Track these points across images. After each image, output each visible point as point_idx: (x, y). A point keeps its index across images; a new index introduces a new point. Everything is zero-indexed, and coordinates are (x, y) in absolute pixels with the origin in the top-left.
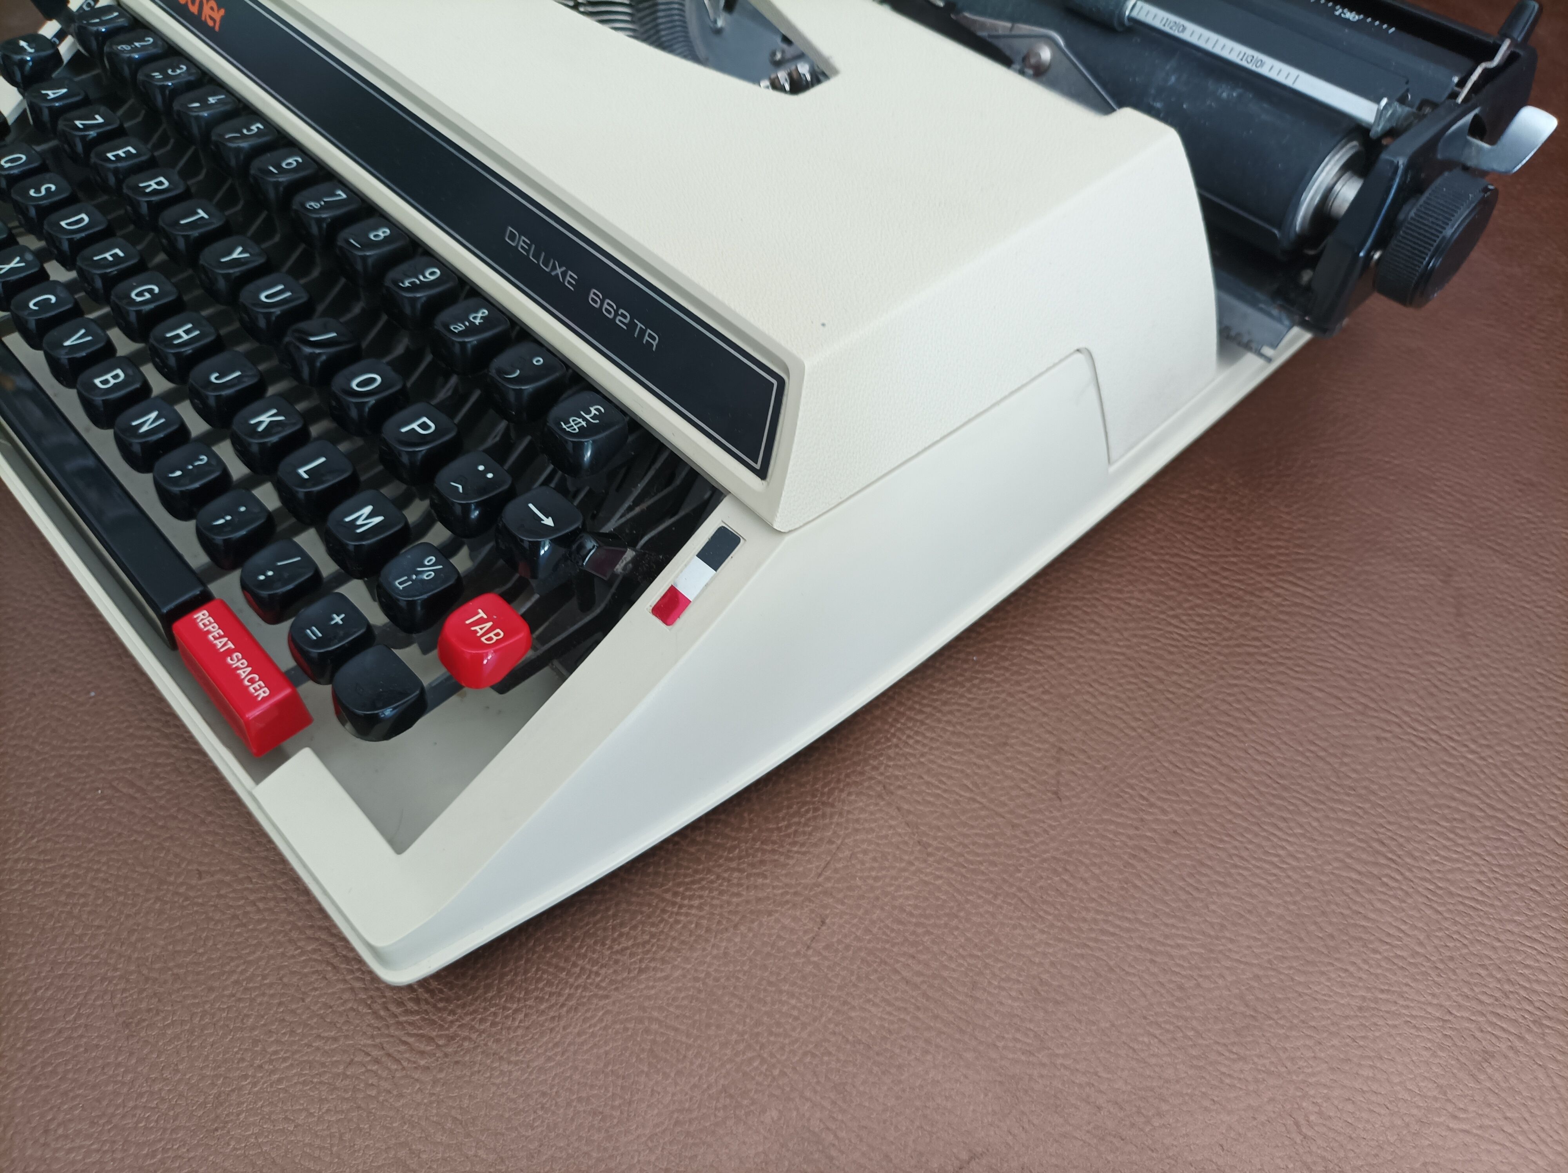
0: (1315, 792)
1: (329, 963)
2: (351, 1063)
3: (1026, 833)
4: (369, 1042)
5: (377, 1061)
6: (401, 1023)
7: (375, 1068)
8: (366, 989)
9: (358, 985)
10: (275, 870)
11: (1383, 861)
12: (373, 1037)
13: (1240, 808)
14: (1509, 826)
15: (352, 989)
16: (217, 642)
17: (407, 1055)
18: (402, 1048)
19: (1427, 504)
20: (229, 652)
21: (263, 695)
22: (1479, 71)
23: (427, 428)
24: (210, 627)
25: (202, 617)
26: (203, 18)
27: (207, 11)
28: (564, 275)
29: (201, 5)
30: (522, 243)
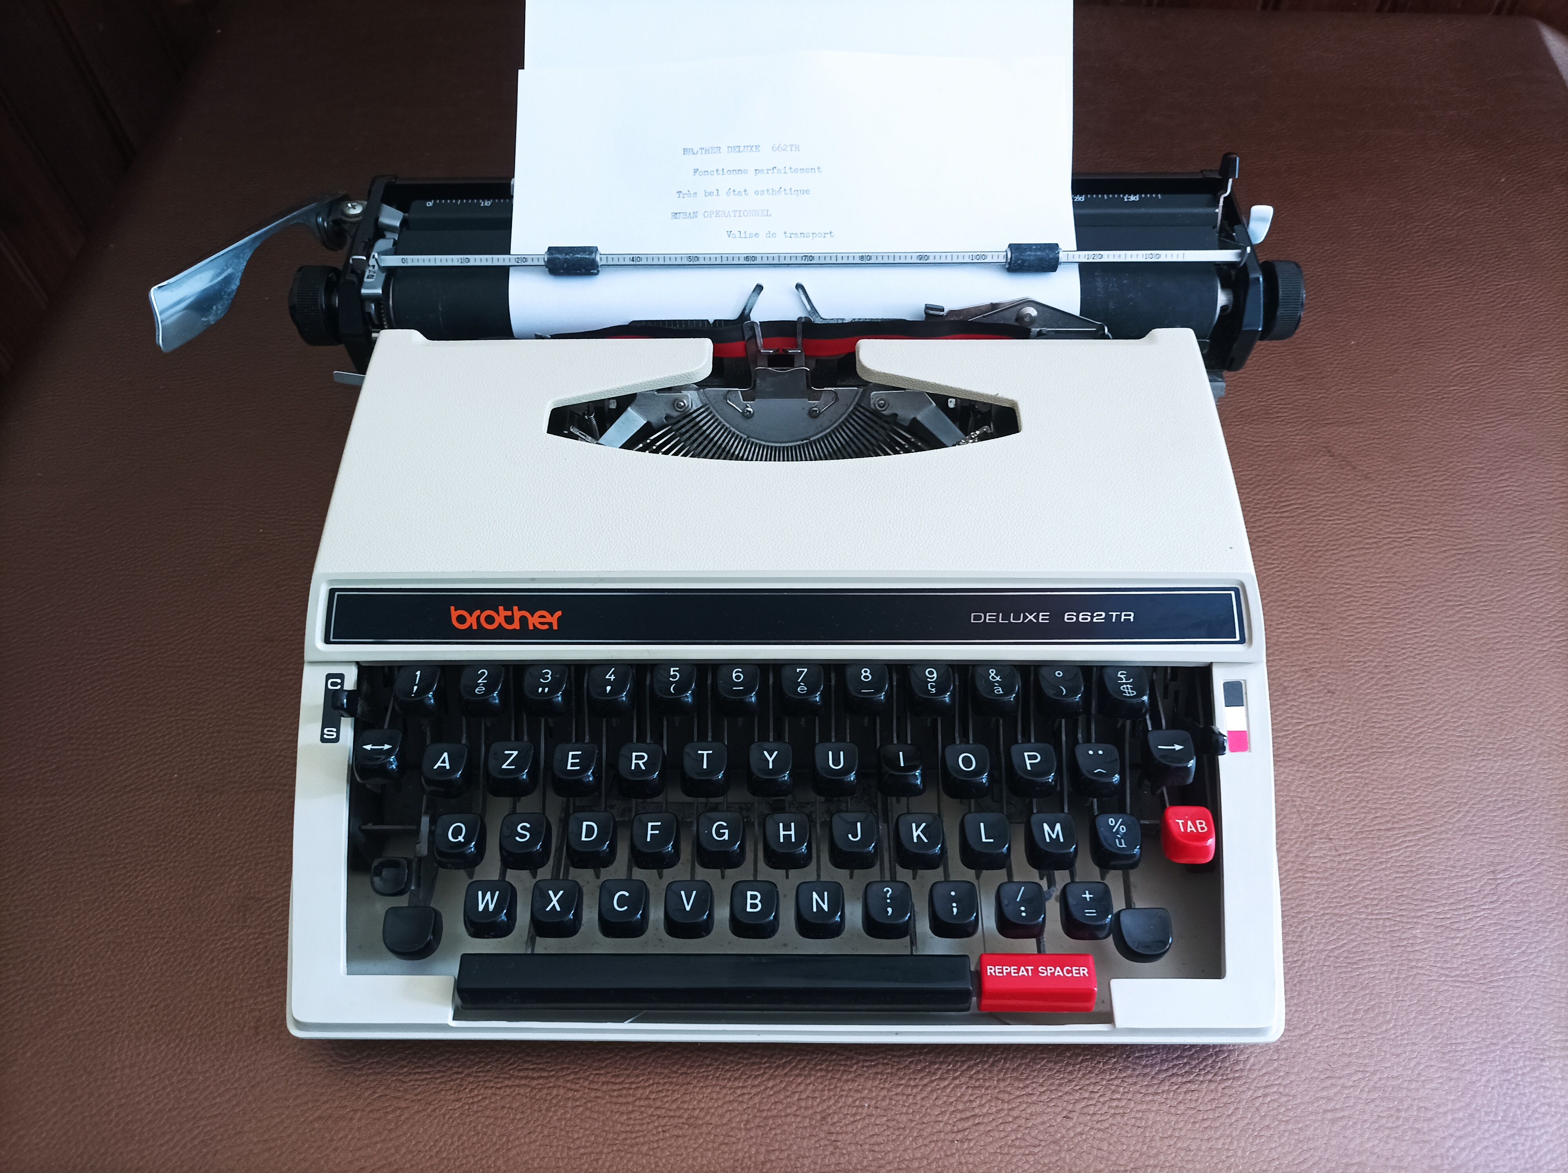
0: (1405, 600)
1: (1185, 1083)
2: (1258, 1109)
3: (1342, 721)
4: (1251, 1092)
5: (1265, 1096)
6: (1250, 1069)
7: (1269, 1099)
8: (1216, 1074)
9: (1209, 1077)
10: (1097, 1075)
11: (1458, 608)
12: (1249, 1089)
13: (1392, 632)
14: (1474, 553)
15: (1210, 1081)
16: (1021, 973)
17: (1272, 1078)
18: (1266, 1078)
19: (1283, 421)
20: (1035, 971)
21: (1085, 972)
22: (1222, 200)
23: (1035, 757)
24: (1005, 971)
25: (992, 971)
26: (531, 627)
27: (534, 621)
28: (1037, 617)
29: (523, 620)
30: (989, 618)
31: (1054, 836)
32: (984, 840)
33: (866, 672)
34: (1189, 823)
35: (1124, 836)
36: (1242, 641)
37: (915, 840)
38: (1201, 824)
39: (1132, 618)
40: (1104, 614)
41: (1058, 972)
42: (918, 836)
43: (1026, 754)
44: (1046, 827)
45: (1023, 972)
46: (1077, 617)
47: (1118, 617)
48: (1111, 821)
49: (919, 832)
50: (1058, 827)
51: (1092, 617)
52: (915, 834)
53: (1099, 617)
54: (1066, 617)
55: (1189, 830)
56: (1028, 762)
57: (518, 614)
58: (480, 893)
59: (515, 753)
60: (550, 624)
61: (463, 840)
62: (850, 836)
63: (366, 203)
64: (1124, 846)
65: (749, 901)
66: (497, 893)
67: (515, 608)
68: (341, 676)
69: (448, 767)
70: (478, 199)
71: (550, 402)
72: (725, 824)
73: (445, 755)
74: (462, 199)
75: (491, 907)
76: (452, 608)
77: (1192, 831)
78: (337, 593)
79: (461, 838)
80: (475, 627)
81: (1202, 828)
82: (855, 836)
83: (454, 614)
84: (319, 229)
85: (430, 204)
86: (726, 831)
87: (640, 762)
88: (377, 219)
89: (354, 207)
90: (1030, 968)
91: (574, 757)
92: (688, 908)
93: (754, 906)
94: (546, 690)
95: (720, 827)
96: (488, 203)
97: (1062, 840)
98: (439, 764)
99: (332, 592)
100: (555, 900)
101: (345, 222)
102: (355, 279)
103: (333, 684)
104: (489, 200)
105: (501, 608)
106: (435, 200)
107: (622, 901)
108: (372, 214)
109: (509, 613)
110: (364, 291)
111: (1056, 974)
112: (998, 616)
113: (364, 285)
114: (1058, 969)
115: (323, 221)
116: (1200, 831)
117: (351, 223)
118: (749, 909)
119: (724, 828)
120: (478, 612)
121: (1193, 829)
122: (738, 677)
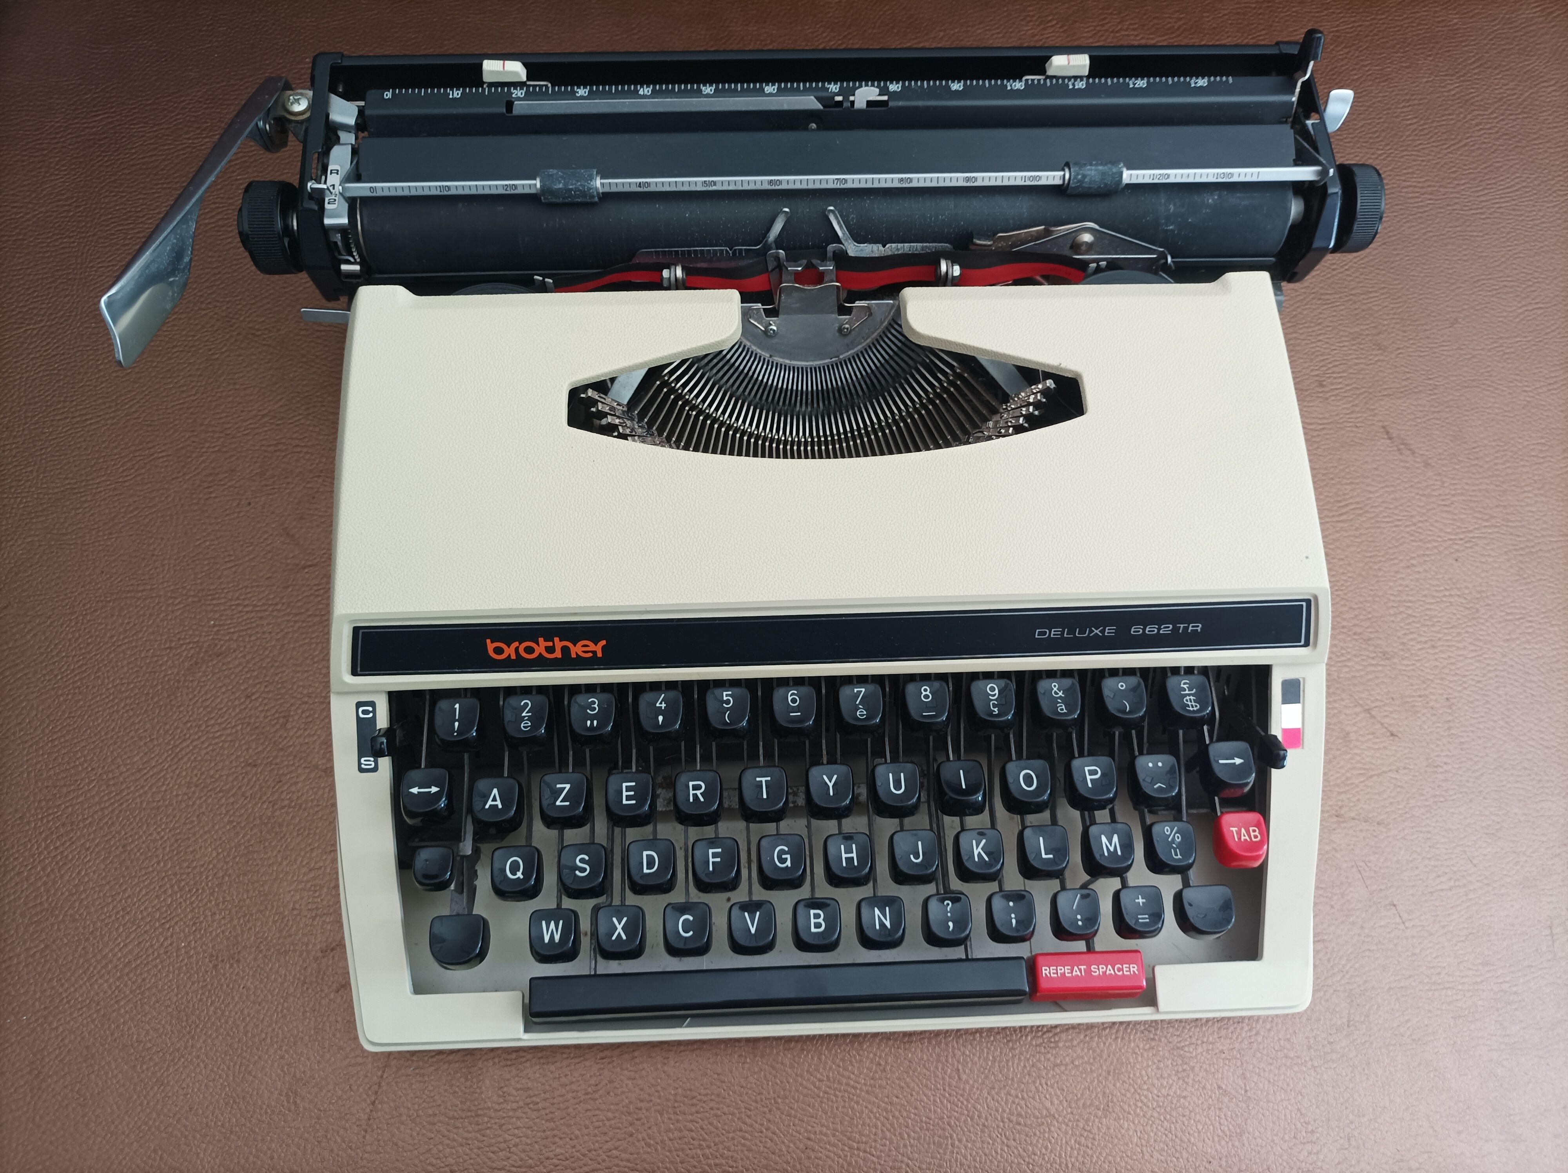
16: (1074, 973)
20: (1088, 971)
21: (1135, 970)
22: (1300, 84)
23: (1095, 772)
24: (1059, 971)
25: (1047, 972)
26: (574, 656)
27: (577, 650)
28: (1103, 631)
29: (565, 650)
30: (1054, 633)
31: (1112, 849)
32: (1044, 856)
33: (926, 690)
34: (1243, 830)
35: (1179, 845)
36: (1307, 644)
37: (976, 859)
38: (1254, 831)
39: (1199, 629)
40: (1171, 626)
41: (1110, 971)
42: (979, 854)
43: (1086, 769)
44: (1104, 839)
45: (1076, 972)
46: (1144, 630)
47: (1186, 629)
48: (1167, 829)
49: (980, 849)
50: (1115, 838)
51: (1159, 629)
52: (976, 853)
53: (1166, 629)
54: (1133, 630)
55: (1243, 838)
56: (1089, 778)
57: (559, 644)
58: (544, 923)
59: (568, 786)
60: (594, 653)
61: (522, 877)
62: (912, 856)
63: (310, 93)
64: (1179, 857)
65: (813, 921)
66: (561, 922)
67: (556, 639)
68: (372, 704)
69: (500, 806)
70: (445, 88)
71: (567, 384)
72: (786, 849)
73: (495, 791)
74: (426, 88)
75: (557, 938)
76: (488, 641)
77: (1246, 840)
78: (361, 631)
79: (519, 875)
80: (513, 657)
81: (1256, 837)
82: (917, 857)
83: (491, 646)
84: (261, 134)
85: (388, 95)
86: (788, 856)
87: (698, 792)
88: (328, 116)
89: (297, 101)
90: (1083, 967)
91: (628, 789)
92: (753, 931)
93: (818, 926)
94: (595, 722)
95: (782, 852)
96: (457, 94)
97: (1119, 853)
98: (490, 803)
99: (356, 630)
100: (619, 928)
101: (290, 121)
102: (316, 208)
103: (364, 712)
104: (458, 89)
105: (541, 640)
106: (394, 89)
107: (687, 927)
108: (319, 107)
109: (550, 644)
110: (327, 221)
111: (1108, 972)
112: (1063, 632)
113: (326, 213)
114: (1109, 967)
115: (265, 124)
116: (1254, 840)
117: (297, 122)
118: (813, 930)
119: (786, 853)
120: (516, 644)
121: (1247, 838)
122: (794, 701)
